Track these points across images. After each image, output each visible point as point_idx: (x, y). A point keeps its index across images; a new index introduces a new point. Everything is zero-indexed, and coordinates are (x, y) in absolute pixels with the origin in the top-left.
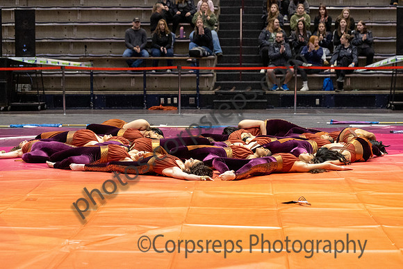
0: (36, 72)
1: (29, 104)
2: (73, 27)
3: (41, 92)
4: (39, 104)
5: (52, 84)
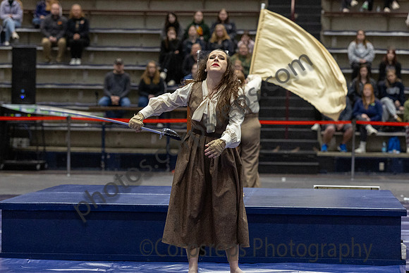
0: (35, 124)
1: (26, 162)
2: (82, 70)
3: (41, 148)
4: (38, 163)
5: (55, 140)
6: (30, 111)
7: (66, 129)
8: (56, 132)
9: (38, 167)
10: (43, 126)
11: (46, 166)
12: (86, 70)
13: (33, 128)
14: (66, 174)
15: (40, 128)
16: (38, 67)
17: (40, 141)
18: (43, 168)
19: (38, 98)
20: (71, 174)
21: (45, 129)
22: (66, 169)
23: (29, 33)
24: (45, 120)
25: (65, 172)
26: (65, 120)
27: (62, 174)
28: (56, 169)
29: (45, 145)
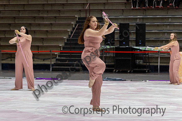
0: (145, 54)
1: (142, 69)
2: (165, 32)
3: (148, 64)
4: (147, 70)
5: (154, 60)
6: (143, 49)
7: (158, 56)
8: (154, 57)
9: (147, 71)
10: (148, 55)
11: (150, 71)
12: (166, 32)
13: (145, 56)
14: (158, 74)
15: (148, 56)
16: (146, 31)
17: (148, 61)
18: (149, 72)
19: (146, 44)
20: (160, 74)
21: (149, 56)
22: (158, 72)
23: (143, 18)
24: (149, 53)
25: (157, 73)
26: (157, 53)
27: (157, 74)
28: (154, 72)
29: (149, 63)
